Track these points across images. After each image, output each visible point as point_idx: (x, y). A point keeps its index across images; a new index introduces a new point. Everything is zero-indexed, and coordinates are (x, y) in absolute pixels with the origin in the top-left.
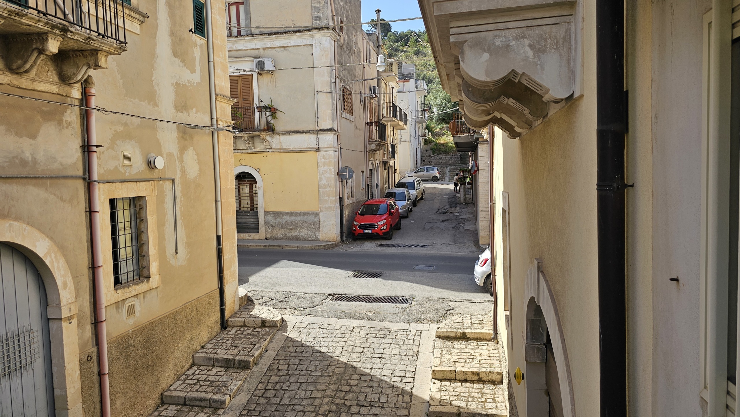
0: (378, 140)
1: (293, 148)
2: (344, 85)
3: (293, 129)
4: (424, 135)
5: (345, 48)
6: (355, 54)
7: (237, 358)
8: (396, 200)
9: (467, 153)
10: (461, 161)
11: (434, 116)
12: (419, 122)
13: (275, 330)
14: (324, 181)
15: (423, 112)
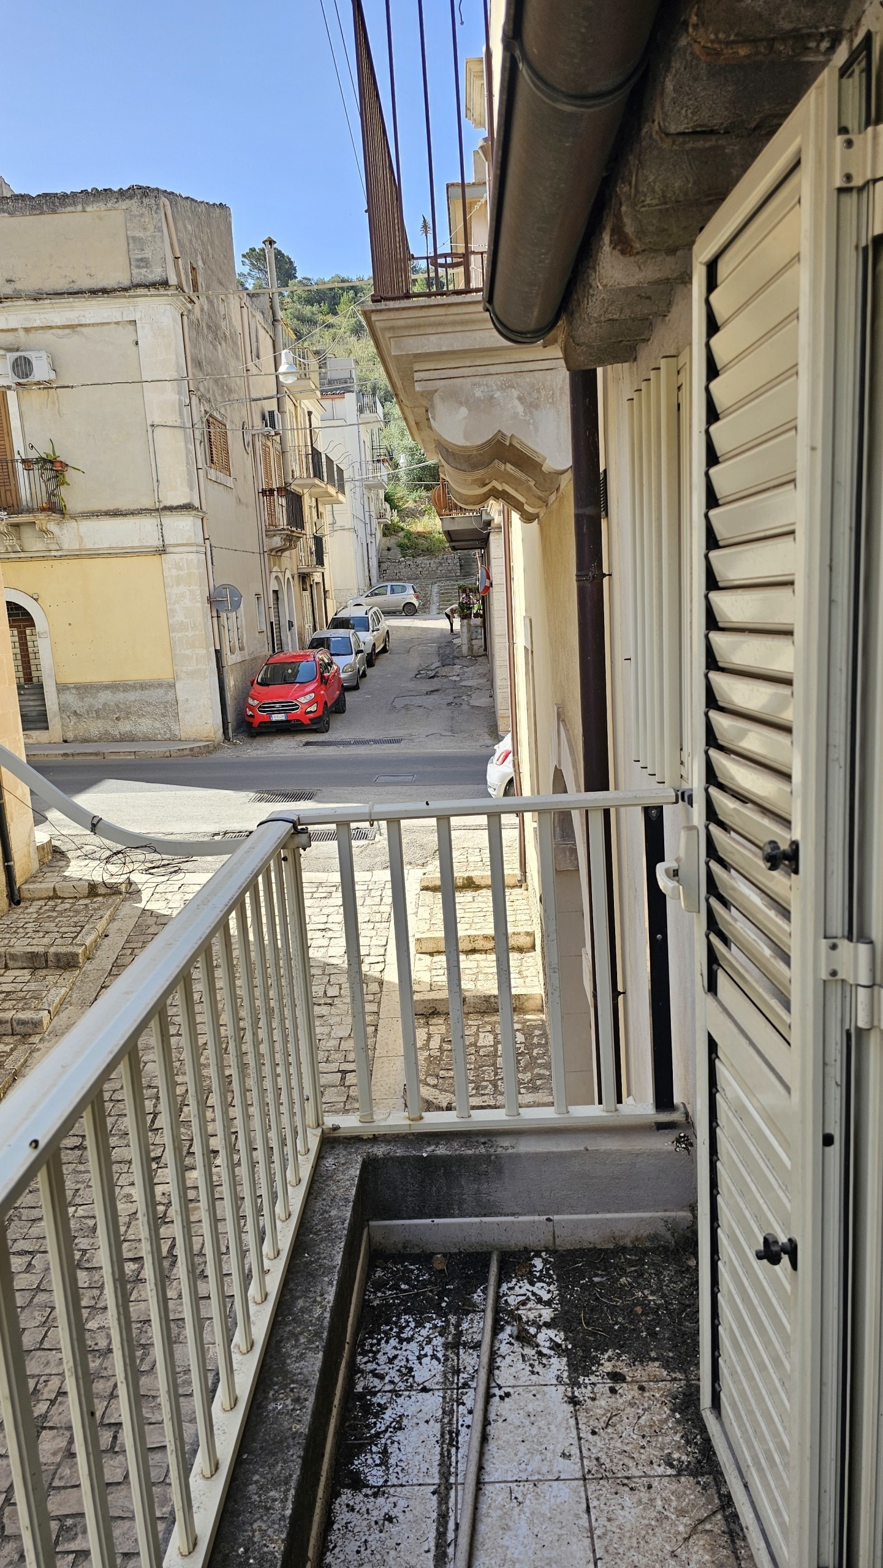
0: (285, 527)
1: (108, 548)
2: (208, 409)
3: (104, 507)
4: (381, 516)
5: (205, 327)
6: (226, 341)
7: (52, 950)
8: (332, 655)
9: (472, 552)
10: (461, 569)
11: (402, 472)
12: (369, 488)
13: (118, 899)
14: (180, 617)
15: (378, 465)
